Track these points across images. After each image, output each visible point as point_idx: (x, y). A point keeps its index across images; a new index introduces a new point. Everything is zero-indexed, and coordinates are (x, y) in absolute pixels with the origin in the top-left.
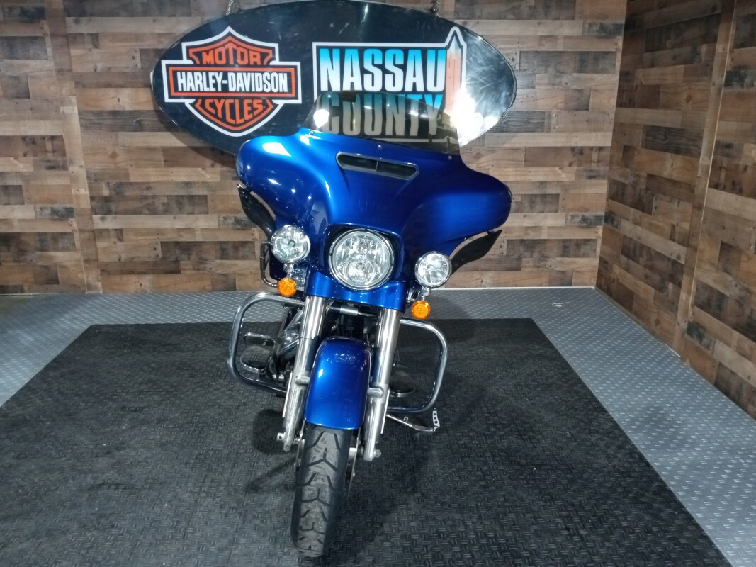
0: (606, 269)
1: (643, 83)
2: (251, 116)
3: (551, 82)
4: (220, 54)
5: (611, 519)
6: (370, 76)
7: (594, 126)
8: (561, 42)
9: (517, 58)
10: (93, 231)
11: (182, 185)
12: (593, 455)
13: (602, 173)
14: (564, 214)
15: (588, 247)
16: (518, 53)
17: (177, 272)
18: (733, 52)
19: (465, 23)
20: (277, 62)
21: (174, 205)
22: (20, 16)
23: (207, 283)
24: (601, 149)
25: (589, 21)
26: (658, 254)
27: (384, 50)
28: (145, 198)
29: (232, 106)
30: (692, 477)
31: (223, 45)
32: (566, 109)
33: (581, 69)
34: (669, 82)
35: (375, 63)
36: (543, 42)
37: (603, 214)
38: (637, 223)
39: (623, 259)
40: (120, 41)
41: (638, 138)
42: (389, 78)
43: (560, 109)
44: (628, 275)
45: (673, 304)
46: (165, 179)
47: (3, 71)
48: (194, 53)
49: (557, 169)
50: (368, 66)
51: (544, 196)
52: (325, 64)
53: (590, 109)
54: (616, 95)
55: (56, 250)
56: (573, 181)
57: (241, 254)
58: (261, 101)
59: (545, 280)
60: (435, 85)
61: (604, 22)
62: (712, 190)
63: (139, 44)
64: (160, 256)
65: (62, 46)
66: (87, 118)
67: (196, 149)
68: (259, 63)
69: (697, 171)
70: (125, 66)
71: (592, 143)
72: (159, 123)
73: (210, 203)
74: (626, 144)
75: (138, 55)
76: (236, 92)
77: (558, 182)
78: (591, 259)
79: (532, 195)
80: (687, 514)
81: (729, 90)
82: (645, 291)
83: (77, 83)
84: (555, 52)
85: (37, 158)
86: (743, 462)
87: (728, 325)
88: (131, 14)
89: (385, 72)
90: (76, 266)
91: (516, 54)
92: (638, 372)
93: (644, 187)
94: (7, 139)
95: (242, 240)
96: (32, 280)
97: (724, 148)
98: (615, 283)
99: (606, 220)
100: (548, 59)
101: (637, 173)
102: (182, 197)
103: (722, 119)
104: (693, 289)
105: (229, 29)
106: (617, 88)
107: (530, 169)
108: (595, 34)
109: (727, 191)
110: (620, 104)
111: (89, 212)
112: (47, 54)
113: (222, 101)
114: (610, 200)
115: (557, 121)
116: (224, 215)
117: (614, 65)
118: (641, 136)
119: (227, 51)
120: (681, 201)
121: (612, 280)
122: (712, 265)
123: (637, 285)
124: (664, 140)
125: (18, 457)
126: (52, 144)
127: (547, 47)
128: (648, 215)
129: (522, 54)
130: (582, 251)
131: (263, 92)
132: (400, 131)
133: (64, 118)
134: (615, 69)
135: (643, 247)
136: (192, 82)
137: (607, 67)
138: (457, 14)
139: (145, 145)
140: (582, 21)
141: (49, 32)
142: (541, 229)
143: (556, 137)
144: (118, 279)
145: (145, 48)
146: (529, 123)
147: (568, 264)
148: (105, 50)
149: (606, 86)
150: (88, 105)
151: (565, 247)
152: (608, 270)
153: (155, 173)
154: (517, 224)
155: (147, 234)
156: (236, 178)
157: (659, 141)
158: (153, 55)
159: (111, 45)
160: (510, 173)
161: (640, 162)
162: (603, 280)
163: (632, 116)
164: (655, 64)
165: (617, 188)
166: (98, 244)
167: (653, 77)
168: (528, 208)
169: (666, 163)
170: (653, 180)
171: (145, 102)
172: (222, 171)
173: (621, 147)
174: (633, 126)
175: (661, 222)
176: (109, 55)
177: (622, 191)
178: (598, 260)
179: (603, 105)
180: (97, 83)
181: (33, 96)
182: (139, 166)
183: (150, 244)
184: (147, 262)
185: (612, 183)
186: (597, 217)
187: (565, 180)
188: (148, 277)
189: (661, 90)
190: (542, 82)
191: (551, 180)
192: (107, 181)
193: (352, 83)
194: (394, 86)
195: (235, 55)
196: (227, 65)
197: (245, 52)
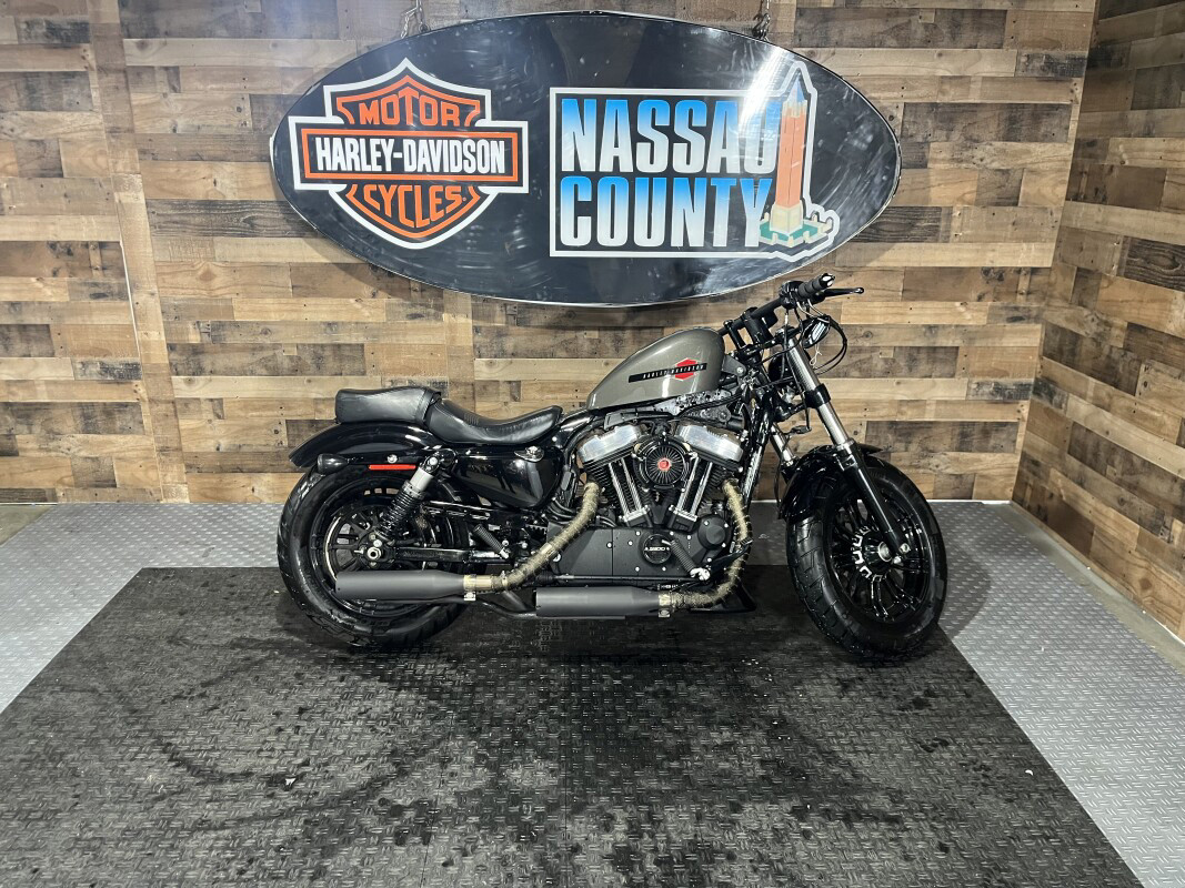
0: (1034, 474)
1: (1127, 163)
2: (441, 213)
3: (955, 156)
4: (390, 106)
6: (649, 144)
7: (1024, 233)
8: (976, 86)
9: (899, 115)
10: (173, 402)
11: (323, 326)
14: (965, 380)
15: (1004, 436)
16: (901, 107)
19: (814, 54)
20: (487, 122)
21: (309, 361)
22: (47, 37)
24: (1034, 271)
26: (1149, 467)
27: (673, 101)
28: (262, 348)
29: (410, 197)
31: (396, 92)
32: (977, 203)
33: (1009, 135)
35: (658, 124)
36: (946, 87)
37: (1032, 380)
38: (1101, 405)
39: (1073, 463)
40: (215, 81)
41: (1111, 258)
42: (680, 148)
43: (969, 204)
44: (1082, 492)
46: (294, 316)
47: (15, 133)
48: (344, 105)
49: (958, 304)
50: (644, 129)
51: (935, 348)
52: (571, 125)
53: (1020, 204)
54: (1067, 179)
55: (112, 431)
56: (984, 326)
58: (459, 189)
59: (927, 489)
60: (760, 163)
61: (1053, 53)
63: (248, 85)
64: (285, 443)
65: (117, 88)
66: (161, 212)
67: (346, 268)
68: (457, 123)
70: (225, 124)
71: (1020, 263)
72: (283, 222)
73: (368, 356)
74: (1082, 266)
75: (247, 106)
76: (416, 172)
77: (957, 326)
78: (1007, 455)
79: (912, 348)
82: (1117, 525)
83: (143, 152)
84: (965, 104)
85: (74, 279)
88: (236, 33)
89: (674, 139)
90: (147, 458)
91: (897, 107)
93: (1121, 346)
94: (26, 247)
96: (69, 480)
98: (1055, 501)
99: (1034, 393)
100: (952, 117)
101: (1104, 318)
102: (322, 346)
105: (406, 64)
106: (1070, 163)
107: (911, 304)
108: (1036, 74)
110: (1074, 196)
111: (166, 371)
112: (91, 102)
113: (393, 187)
114: (1046, 359)
115: (962, 223)
116: (394, 377)
117: (1067, 128)
118: (1117, 256)
119: (402, 101)
121: (1047, 495)
123: (1101, 513)
124: (1171, 267)
126: (101, 255)
127: (952, 96)
128: (1128, 395)
129: (908, 109)
130: (992, 442)
131: (463, 173)
132: (697, 239)
133: (120, 212)
134: (1067, 134)
135: (1113, 448)
136: (340, 155)
137: (1055, 131)
138: (798, 37)
139: (258, 260)
140: (1014, 52)
141: (94, 64)
142: (925, 405)
143: (959, 250)
144: (214, 481)
145: (259, 93)
146: (912, 226)
147: (968, 462)
148: (190, 96)
149: (1049, 164)
150: (163, 190)
151: (964, 435)
152: (1040, 478)
153: (276, 307)
154: (884, 397)
155: (264, 406)
156: (414, 316)
157: (1157, 268)
158: (272, 105)
159: (202, 87)
160: (878, 311)
161: (1113, 301)
162: (1029, 492)
163: (1100, 219)
164: (1154, 132)
165: (1060, 340)
166: (181, 422)
167: (1148, 154)
168: (905, 370)
169: (1173, 307)
170: (1142, 336)
171: (260, 187)
172: (388, 305)
173: (1073, 269)
174: (1101, 235)
175: (1158, 411)
176: (197, 104)
177: (1071, 347)
178: (1019, 457)
179: (1044, 196)
180: (178, 153)
181: (68, 174)
182: (249, 295)
183: (268, 424)
184: (262, 453)
185: (1050, 328)
186: (1021, 385)
187: (971, 323)
188: (266, 478)
189: (1167, 178)
190: (940, 156)
191: (944, 322)
192: (198, 319)
193: (616, 160)
194: (688, 163)
195: (416, 109)
196: (403, 126)
197: (433, 102)
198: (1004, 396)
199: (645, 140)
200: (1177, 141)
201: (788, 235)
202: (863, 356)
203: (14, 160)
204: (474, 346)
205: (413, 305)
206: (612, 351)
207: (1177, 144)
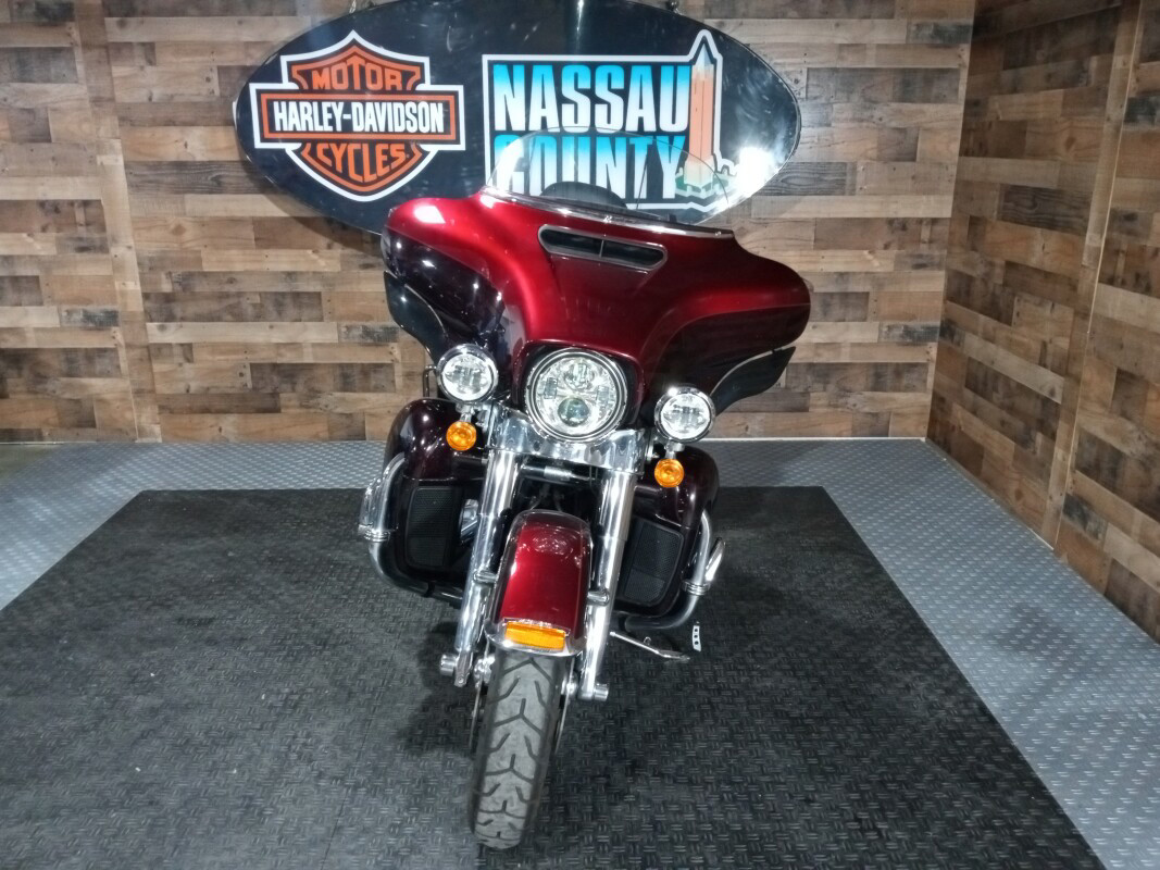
0: (942, 410)
1: (1001, 118)
2: (387, 169)
3: (857, 116)
5: (929, 805)
6: (572, 106)
7: (923, 186)
8: (871, 53)
9: (803, 79)
10: (148, 347)
11: (284, 276)
12: (907, 703)
13: (937, 260)
14: (878, 323)
15: (915, 376)
16: (805, 71)
17: (275, 410)
18: (1138, 68)
19: (722, 24)
20: (426, 86)
21: (270, 308)
22: (36, 15)
23: (321, 428)
24: (934, 221)
25: (915, 21)
26: (1020, 387)
27: (593, 66)
28: (227, 295)
29: (358, 155)
30: (1062, 741)
31: (344, 60)
32: (879, 159)
33: (904, 97)
34: (1041, 116)
35: (580, 87)
36: (845, 54)
37: (938, 323)
38: (989, 338)
39: (969, 394)
40: (188, 54)
41: (991, 206)
42: (601, 110)
43: (871, 159)
44: (976, 421)
45: (1043, 465)
46: (257, 266)
47: (9, 101)
48: (299, 72)
49: (866, 252)
50: (568, 91)
51: (845, 295)
52: (502, 88)
53: (918, 159)
54: (959, 136)
55: (92, 375)
56: (890, 273)
57: (373, 383)
59: (846, 426)
60: (674, 122)
61: (944, 22)
62: (1103, 286)
63: (215, 57)
64: (250, 385)
65: (99, 62)
66: (137, 173)
67: (305, 221)
68: (399, 88)
69: (1082, 256)
70: (196, 92)
71: (920, 214)
72: (247, 180)
73: (325, 305)
74: (973, 214)
75: (215, 76)
76: (363, 132)
77: (867, 273)
78: (918, 394)
79: (825, 294)
80: (1051, 799)
81: (1131, 129)
82: (1000, 446)
83: (122, 119)
84: (862, 69)
85: (61, 234)
86: (1144, 717)
87: (1127, 501)
88: (205, 12)
89: (595, 100)
90: (123, 400)
91: (801, 72)
92: (985, 572)
93: (1001, 282)
94: (17, 205)
95: (375, 362)
96: (54, 420)
97: (1123, 220)
98: (956, 432)
99: (942, 334)
100: (852, 80)
101: (989, 259)
102: (283, 294)
103: (1120, 174)
104: (1074, 444)
105: (353, 35)
106: (961, 126)
107: (823, 253)
108: (926, 41)
109: (1127, 289)
110: (966, 152)
111: (141, 318)
112: (76, 75)
113: (343, 146)
114: (948, 302)
115: (866, 177)
116: (348, 323)
117: (956, 90)
118: (997, 202)
119: (350, 69)
120: (1057, 306)
121: (951, 428)
122: (1104, 405)
123: (988, 436)
124: (1031, 208)
125: (15, 694)
126: (85, 212)
127: (851, 61)
128: (1005, 326)
129: (811, 73)
130: (905, 382)
131: (406, 132)
132: (619, 189)
133: (102, 173)
134: (957, 96)
135: (997, 375)
136: (297, 117)
137: (945, 93)
138: (709, 11)
139: (222, 214)
140: (904, 21)
141: (79, 41)
142: (840, 347)
143: (865, 202)
144: (185, 421)
145: (226, 64)
146: (821, 180)
147: (883, 401)
148: (164, 69)
149: (942, 123)
150: (140, 153)
151: (878, 376)
152: (945, 412)
153: (241, 257)
155: (230, 351)
156: (367, 266)
157: (1023, 210)
158: (236, 75)
159: (175, 60)
160: (792, 259)
161: (995, 243)
162: (938, 427)
163: (983, 170)
164: (1019, 88)
165: (959, 284)
166: (154, 366)
167: (1015, 109)
168: (820, 315)
169: (1034, 243)
170: (1013, 271)
171: (227, 148)
172: (343, 256)
173: (966, 218)
174: (985, 185)
175: (1027, 337)
176: (171, 75)
177: (967, 289)
178: (930, 396)
179: (939, 152)
180: (153, 119)
181: (55, 140)
182: (217, 247)
183: (233, 367)
184: (228, 395)
185: (951, 274)
186: (928, 328)
187: (879, 270)
188: (232, 418)
189: (1028, 128)
190: (844, 116)
191: (855, 270)
192: (168, 270)
193: (544, 120)
194: (609, 123)
195: (362, 75)
196: (351, 90)
197: (379, 70)
198: (913, 338)
201: (700, 187)
203: (6, 126)
205: (365, 256)
207: (1033, 97)
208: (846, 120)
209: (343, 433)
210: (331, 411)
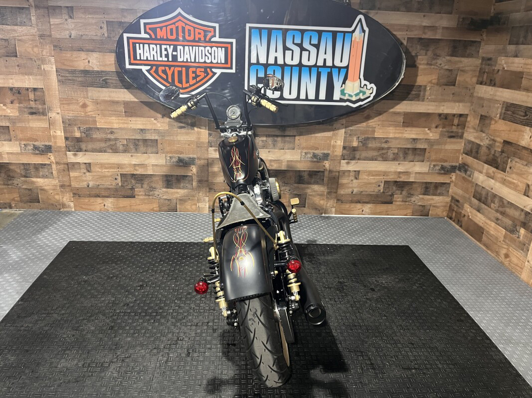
0: (457, 206)
1: (506, 69)
2: (194, 81)
3: (429, 62)
4: (171, 30)
6: (291, 52)
7: (458, 98)
8: (440, 31)
9: (405, 42)
10: (67, 164)
11: (139, 131)
13: (460, 134)
14: (429, 163)
15: (444, 188)
16: (406, 39)
17: (134, 197)
19: (369, 13)
20: (217, 39)
21: (132, 146)
23: (155, 206)
24: (461, 115)
25: (462, 16)
26: (512, 204)
27: (303, 32)
28: (110, 140)
29: (180, 73)
31: (174, 23)
32: (437, 84)
33: (453, 54)
35: (295, 42)
36: (426, 31)
37: (458, 164)
38: (489, 176)
39: (475, 201)
40: (90, 14)
41: (496, 111)
42: (305, 54)
43: (434, 84)
44: (479, 215)
45: (524, 245)
46: (125, 126)
48: (150, 29)
49: (427, 129)
50: (289, 44)
51: (416, 149)
52: (255, 42)
53: (456, 85)
54: (477, 74)
55: (40, 178)
56: (438, 139)
57: (182, 185)
58: (203, 70)
59: (409, 211)
60: (341, 62)
61: (474, 17)
63: (106, 16)
64: (120, 184)
65: (44, 16)
66: (63, 75)
67: (146, 104)
70: (95, 34)
71: (455, 113)
73: (160, 146)
74: (483, 114)
75: (105, 26)
76: (183, 62)
77: (426, 139)
78: (445, 197)
79: (405, 148)
82: (496, 230)
83: (55, 46)
84: (434, 39)
85: (21, 105)
89: (303, 49)
90: (54, 190)
91: (404, 39)
93: (500, 150)
95: (183, 174)
96: (18, 199)
98: (466, 218)
99: (460, 169)
100: (428, 44)
101: (492, 138)
102: (138, 140)
105: (179, 10)
106: (479, 70)
107: (406, 129)
108: (466, 27)
110: (480, 82)
111: (64, 149)
112: (31, 22)
114: (464, 155)
115: (430, 93)
116: (171, 155)
117: (479, 52)
118: (500, 110)
119: (177, 28)
121: (462, 215)
123: (488, 225)
124: (524, 116)
126: (34, 95)
127: (429, 35)
128: (502, 172)
129: (409, 40)
130: (439, 191)
131: (205, 62)
132: (312, 96)
133: (45, 74)
134: (478, 54)
135: (495, 196)
136: (148, 52)
137: (473, 53)
138: (361, 5)
139: (109, 99)
140: (458, 15)
141: (33, 4)
142: (410, 174)
143: (429, 105)
144: (86, 201)
145: (111, 20)
146: (409, 94)
147: (428, 200)
148: (78, 21)
149: (470, 68)
150: (64, 64)
151: (427, 188)
152: (459, 207)
153: (117, 121)
154: (392, 170)
155: (110, 167)
156: (181, 127)
157: (518, 116)
158: (117, 26)
159: (84, 16)
160: (391, 131)
161: (496, 130)
162: (454, 214)
163: (492, 93)
164: (519, 55)
165: (471, 147)
166: (71, 173)
167: (516, 65)
168: (402, 158)
169: (524, 134)
170: (509, 146)
171: (110, 64)
172: (169, 122)
173: (478, 115)
174: (492, 101)
175: (516, 180)
176: (81, 25)
177: (476, 150)
178: (450, 198)
179: (467, 82)
180: (72, 47)
181: (19, 56)
182: (104, 115)
183: (111, 175)
184: (109, 189)
185: (467, 142)
186: (452, 166)
187: (432, 138)
188: (110, 200)
189: (524, 76)
190: (423, 62)
191: (421, 138)
192: (80, 126)
193: (276, 58)
194: (309, 60)
195: (184, 32)
196: (177, 40)
197: (192, 29)
198: (445, 171)
199: (289, 49)
200: (529, 60)
201: (353, 94)
202: (384, 151)
204: (209, 142)
205: (181, 122)
206: (271, 146)
207: (530, 61)
208: (423, 64)
209: (166, 208)
210: (160, 198)
